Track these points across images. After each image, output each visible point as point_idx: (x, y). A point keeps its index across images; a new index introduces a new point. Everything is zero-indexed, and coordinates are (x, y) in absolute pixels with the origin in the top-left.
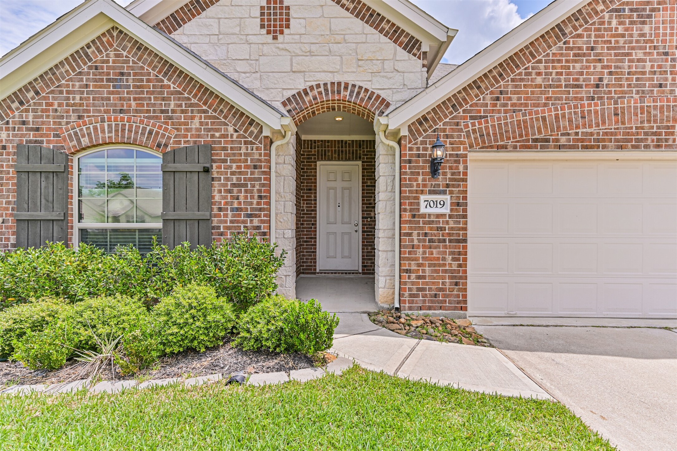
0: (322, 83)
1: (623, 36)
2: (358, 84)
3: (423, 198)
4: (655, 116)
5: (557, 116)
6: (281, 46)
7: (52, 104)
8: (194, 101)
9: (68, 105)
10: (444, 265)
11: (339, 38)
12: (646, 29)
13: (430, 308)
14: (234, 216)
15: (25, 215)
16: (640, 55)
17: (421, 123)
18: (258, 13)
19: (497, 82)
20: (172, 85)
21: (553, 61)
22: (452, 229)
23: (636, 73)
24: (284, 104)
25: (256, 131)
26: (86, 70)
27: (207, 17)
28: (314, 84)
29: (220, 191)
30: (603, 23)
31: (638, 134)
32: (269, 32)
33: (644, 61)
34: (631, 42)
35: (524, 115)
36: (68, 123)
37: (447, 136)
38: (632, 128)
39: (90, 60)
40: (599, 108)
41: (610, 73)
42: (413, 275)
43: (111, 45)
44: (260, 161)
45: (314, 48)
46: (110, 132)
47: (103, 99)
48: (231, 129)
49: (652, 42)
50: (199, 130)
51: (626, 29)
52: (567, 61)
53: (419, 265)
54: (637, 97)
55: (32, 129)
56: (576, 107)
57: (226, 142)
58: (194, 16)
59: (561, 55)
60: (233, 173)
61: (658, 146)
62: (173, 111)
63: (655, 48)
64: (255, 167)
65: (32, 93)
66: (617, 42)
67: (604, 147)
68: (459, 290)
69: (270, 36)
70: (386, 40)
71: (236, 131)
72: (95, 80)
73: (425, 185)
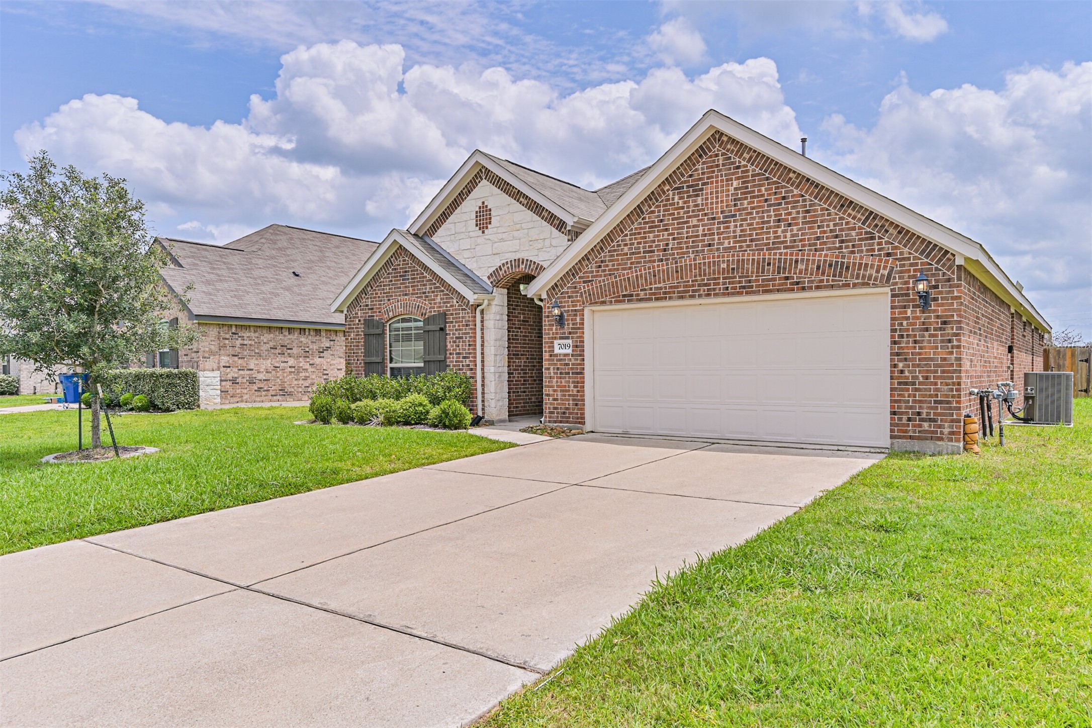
0: (509, 260)
1: (683, 208)
2: (530, 259)
3: (556, 342)
4: (705, 270)
5: (637, 276)
6: (486, 237)
7: (378, 294)
8: (437, 286)
9: (384, 293)
10: (569, 391)
11: (518, 226)
12: (699, 200)
13: (561, 422)
14: (457, 358)
15: (368, 360)
16: (695, 223)
17: (554, 289)
18: (474, 216)
19: (600, 254)
21: (635, 234)
22: (573, 364)
23: (692, 237)
24: (489, 278)
26: (391, 271)
27: (449, 224)
28: (505, 261)
29: (450, 342)
30: (668, 200)
31: (693, 286)
32: (480, 229)
33: (698, 226)
34: (688, 212)
35: (616, 277)
36: (384, 304)
37: (569, 297)
38: (689, 281)
40: (665, 267)
41: (674, 239)
42: (551, 398)
44: (469, 321)
45: (504, 236)
46: (401, 308)
47: (398, 288)
48: (455, 301)
49: (704, 210)
50: (440, 303)
51: (685, 203)
52: (645, 233)
53: (555, 391)
54: (692, 256)
55: (370, 309)
56: (649, 268)
57: (453, 310)
59: (641, 228)
60: (456, 330)
61: (708, 295)
62: (429, 292)
63: (706, 215)
64: (467, 325)
65: (370, 288)
66: (678, 213)
67: (670, 298)
68: (578, 409)
69: (481, 231)
70: (545, 223)
71: (457, 302)
72: (395, 277)
73: (557, 333)
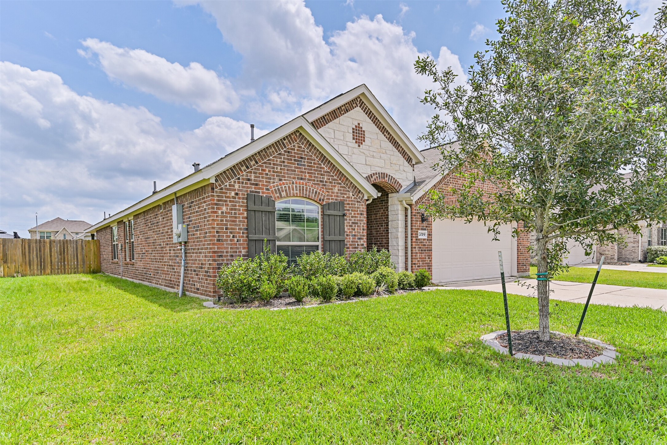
0: (378, 172)
2: (391, 175)
3: (419, 232)
6: (361, 150)
7: (264, 170)
8: (335, 178)
9: (273, 172)
10: (426, 261)
11: (384, 151)
14: (353, 239)
15: (256, 237)
17: (419, 199)
18: (351, 131)
19: (440, 185)
20: (325, 168)
21: (454, 178)
22: (428, 245)
25: (361, 196)
26: (283, 152)
27: (328, 128)
28: (375, 172)
29: (347, 226)
32: (356, 142)
36: (274, 183)
39: (285, 147)
42: (416, 265)
43: (296, 141)
44: (363, 211)
45: (375, 154)
46: (297, 190)
47: (292, 170)
48: (351, 194)
50: (337, 193)
52: (458, 179)
53: (418, 261)
55: (253, 184)
57: (349, 201)
58: (323, 126)
60: (352, 217)
62: (326, 182)
64: (361, 214)
65: (254, 162)
69: (357, 145)
70: (400, 155)
71: (353, 195)
72: (288, 159)
73: (420, 226)
